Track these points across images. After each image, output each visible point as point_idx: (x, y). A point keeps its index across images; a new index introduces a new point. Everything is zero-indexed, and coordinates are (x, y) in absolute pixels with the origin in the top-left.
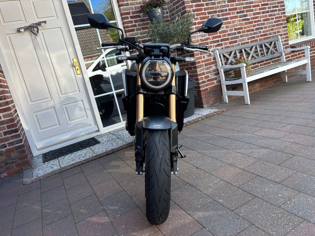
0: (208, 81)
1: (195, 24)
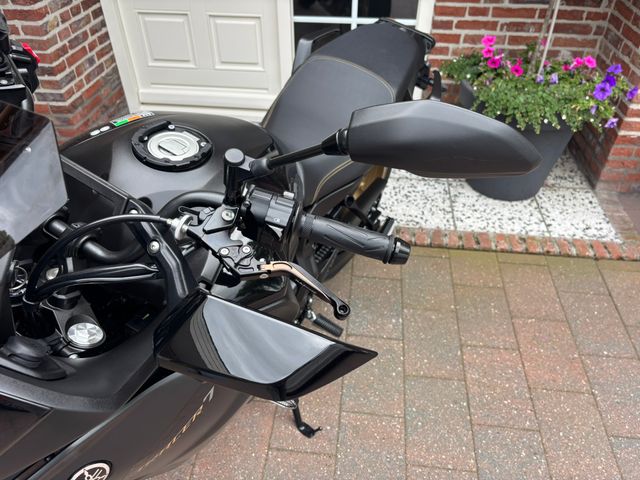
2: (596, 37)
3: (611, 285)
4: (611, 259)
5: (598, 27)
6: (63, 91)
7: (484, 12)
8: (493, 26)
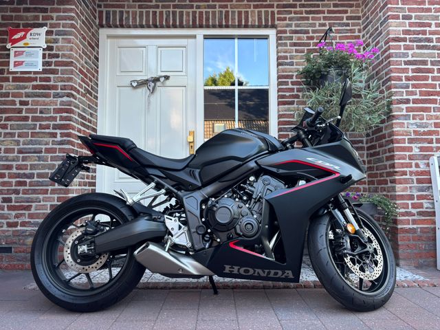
0: (420, 214)
1: (407, 101)
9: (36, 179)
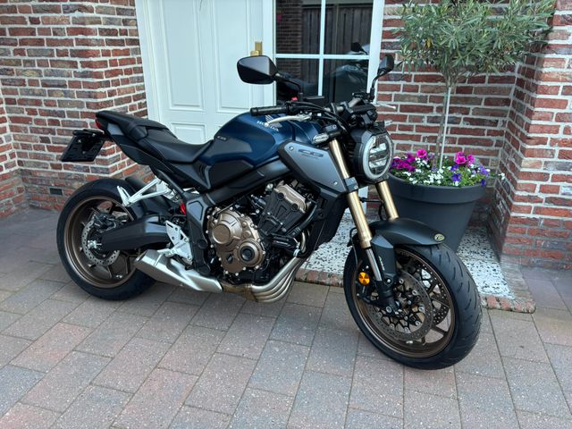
2: (497, 148)
3: (495, 326)
4: (500, 309)
5: (498, 141)
6: (109, 167)
7: (409, 128)
8: (417, 138)
9: (67, 118)
